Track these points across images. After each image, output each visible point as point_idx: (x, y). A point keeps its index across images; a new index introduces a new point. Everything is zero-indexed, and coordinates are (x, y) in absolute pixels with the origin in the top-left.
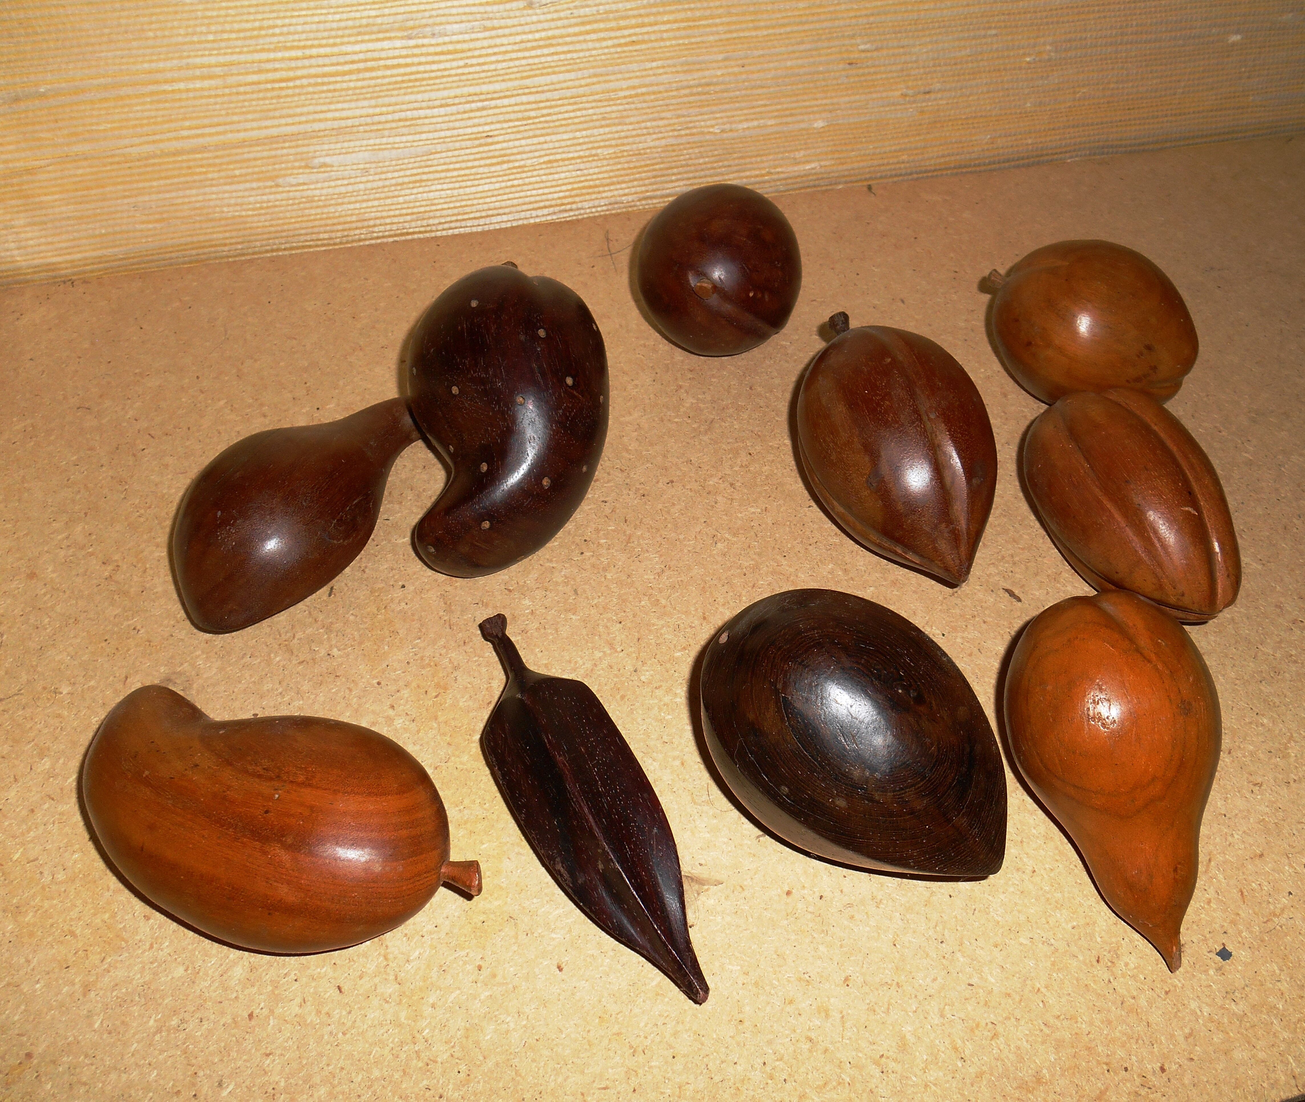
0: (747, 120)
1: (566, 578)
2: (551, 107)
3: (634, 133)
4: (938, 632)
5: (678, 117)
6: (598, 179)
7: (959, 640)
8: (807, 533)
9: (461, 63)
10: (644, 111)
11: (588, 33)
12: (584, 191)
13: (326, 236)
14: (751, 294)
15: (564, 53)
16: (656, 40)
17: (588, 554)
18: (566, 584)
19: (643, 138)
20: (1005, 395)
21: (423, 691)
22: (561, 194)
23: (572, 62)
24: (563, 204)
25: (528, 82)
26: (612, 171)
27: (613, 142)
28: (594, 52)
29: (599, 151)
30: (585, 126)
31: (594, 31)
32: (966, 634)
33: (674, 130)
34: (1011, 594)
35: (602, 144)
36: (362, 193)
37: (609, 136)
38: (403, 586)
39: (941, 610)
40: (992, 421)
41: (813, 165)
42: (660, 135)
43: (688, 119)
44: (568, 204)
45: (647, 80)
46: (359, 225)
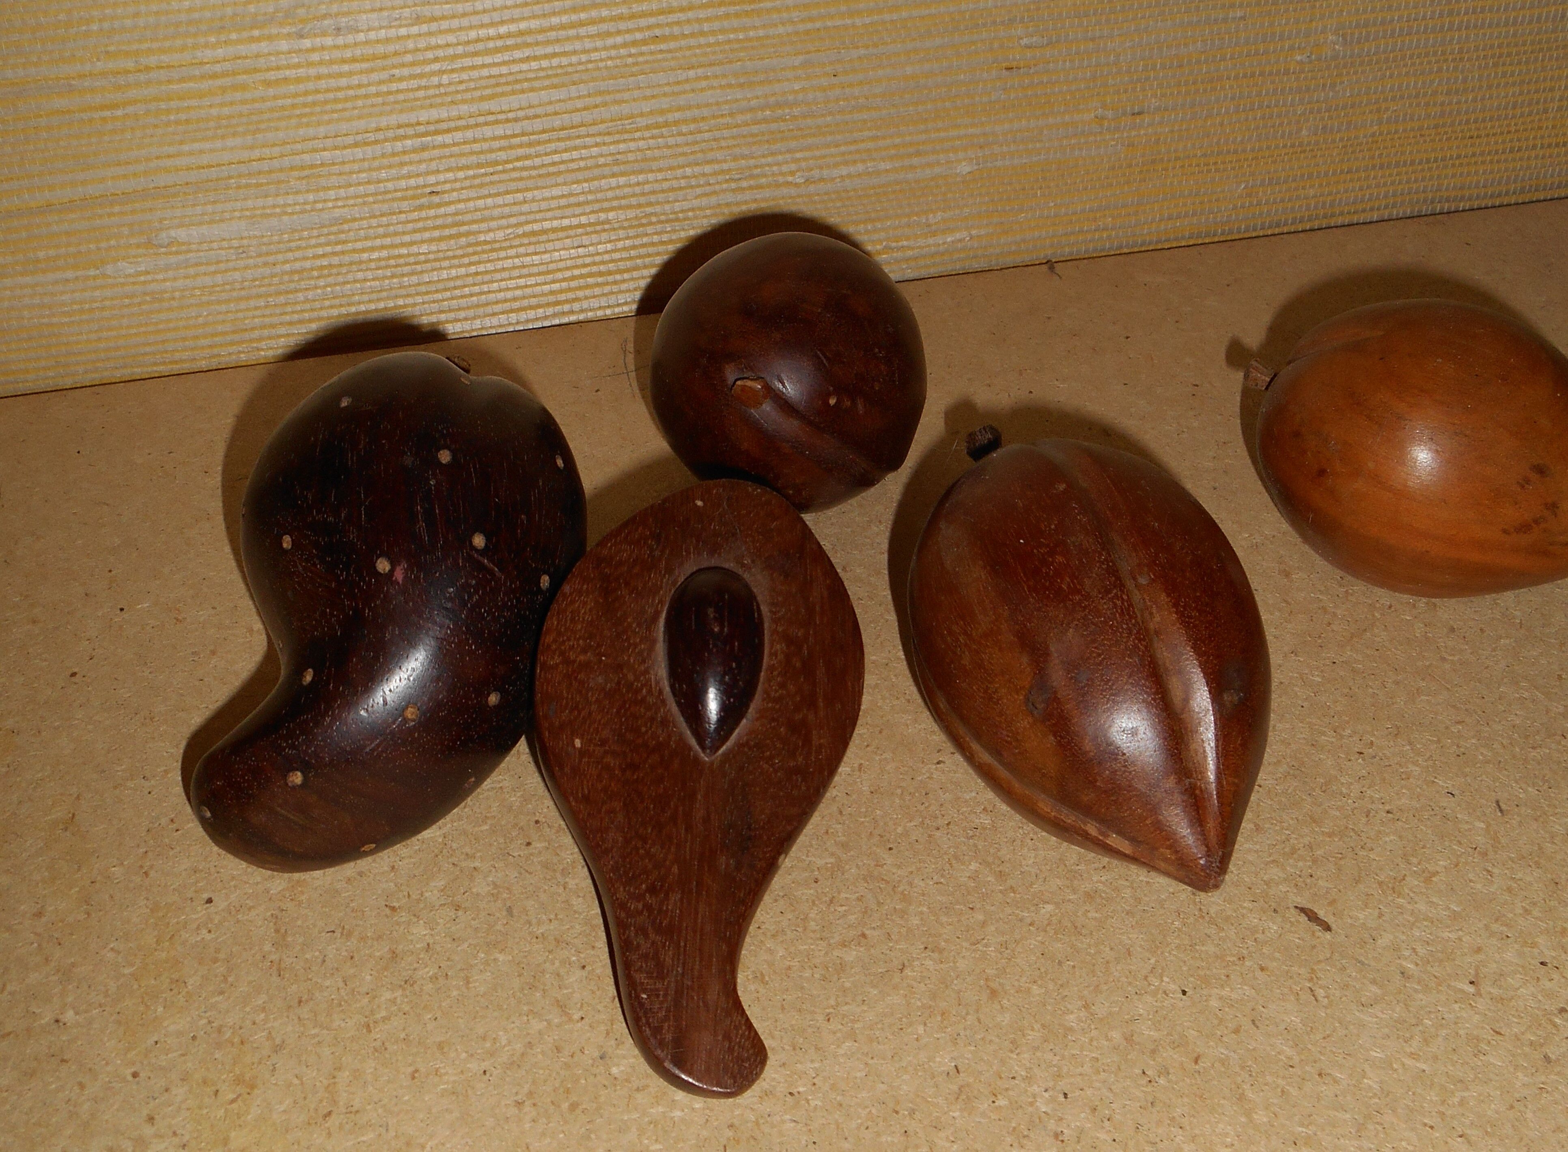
0: (846, 163)
1: (496, 886)
2: (530, 144)
3: (666, 185)
4: (1172, 987)
5: (735, 158)
6: (612, 261)
7: (1214, 1003)
8: (933, 808)
9: (384, 75)
10: (680, 150)
11: (581, 24)
12: (590, 280)
13: (186, 355)
14: (832, 401)
15: (546, 56)
16: (692, 35)
17: (538, 845)
18: (495, 897)
19: (681, 193)
20: (1287, 575)
21: (210, 1090)
22: (556, 286)
23: (559, 71)
24: (558, 303)
25: (492, 105)
26: (634, 247)
27: (634, 201)
28: (595, 56)
29: (611, 215)
30: (587, 174)
31: (593, 22)
32: (1226, 992)
33: (732, 180)
34: (1312, 916)
35: (615, 203)
36: (237, 285)
37: (627, 190)
38: (210, 901)
39: (1178, 947)
40: (1264, 616)
41: (958, 236)
42: (708, 189)
43: (752, 162)
44: (567, 301)
45: (682, 100)
46: (237, 337)
